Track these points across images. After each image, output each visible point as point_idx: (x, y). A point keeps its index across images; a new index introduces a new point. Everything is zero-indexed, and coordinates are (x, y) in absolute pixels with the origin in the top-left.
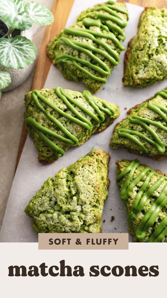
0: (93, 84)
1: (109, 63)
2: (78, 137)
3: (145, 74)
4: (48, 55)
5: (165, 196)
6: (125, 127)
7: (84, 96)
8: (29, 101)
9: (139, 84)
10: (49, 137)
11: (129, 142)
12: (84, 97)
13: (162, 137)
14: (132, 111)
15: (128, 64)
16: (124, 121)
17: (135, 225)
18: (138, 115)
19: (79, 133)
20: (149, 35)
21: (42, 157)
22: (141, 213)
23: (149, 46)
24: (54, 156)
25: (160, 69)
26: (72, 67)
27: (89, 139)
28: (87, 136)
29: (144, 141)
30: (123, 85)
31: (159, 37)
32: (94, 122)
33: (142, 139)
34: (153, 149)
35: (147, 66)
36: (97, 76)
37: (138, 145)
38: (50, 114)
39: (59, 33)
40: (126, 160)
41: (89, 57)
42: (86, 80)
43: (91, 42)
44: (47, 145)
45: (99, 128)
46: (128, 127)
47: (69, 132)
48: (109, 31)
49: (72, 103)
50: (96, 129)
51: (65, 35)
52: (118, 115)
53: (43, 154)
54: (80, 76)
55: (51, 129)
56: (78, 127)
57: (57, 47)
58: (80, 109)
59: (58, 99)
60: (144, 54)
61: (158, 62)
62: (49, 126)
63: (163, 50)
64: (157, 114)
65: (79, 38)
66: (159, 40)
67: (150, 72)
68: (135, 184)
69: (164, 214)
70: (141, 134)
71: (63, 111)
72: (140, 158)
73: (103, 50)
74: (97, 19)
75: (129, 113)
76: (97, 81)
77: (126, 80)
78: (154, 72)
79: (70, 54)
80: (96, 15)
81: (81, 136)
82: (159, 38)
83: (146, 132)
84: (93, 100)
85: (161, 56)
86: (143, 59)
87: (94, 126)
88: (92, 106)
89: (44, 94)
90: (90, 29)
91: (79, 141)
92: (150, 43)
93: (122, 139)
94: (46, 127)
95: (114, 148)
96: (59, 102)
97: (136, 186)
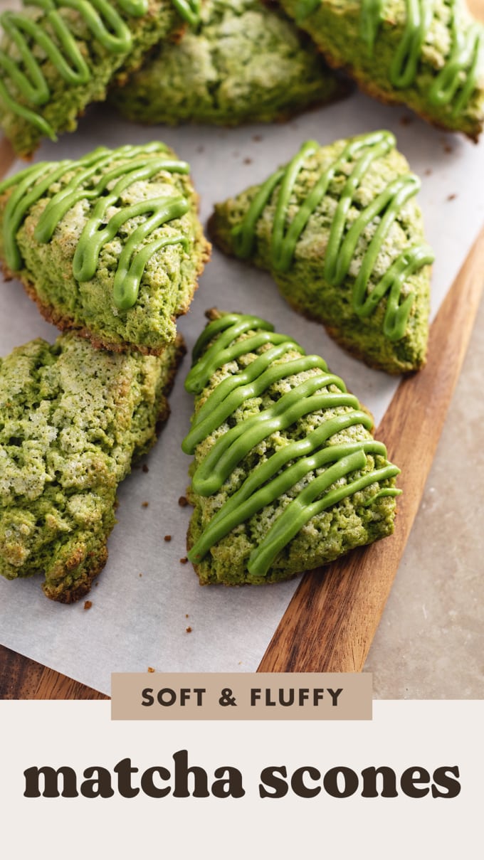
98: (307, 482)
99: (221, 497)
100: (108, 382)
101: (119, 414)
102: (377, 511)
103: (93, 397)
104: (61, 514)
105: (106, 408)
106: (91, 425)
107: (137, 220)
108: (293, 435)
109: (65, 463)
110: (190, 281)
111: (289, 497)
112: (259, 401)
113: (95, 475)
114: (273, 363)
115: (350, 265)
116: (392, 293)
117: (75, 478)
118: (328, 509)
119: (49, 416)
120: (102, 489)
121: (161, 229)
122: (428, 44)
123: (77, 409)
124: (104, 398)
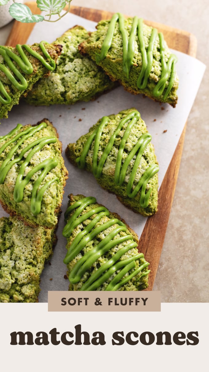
98: (113, 277)
99: (80, 284)
100: (32, 239)
101: (38, 252)
102: (141, 282)
103: (27, 247)
104: (19, 294)
105: (32, 250)
106: (27, 258)
107: (38, 173)
108: (107, 256)
109: (19, 275)
110: (61, 192)
111: (107, 283)
112: (92, 242)
113: (31, 278)
114: (97, 224)
115: (125, 178)
116: (142, 189)
117: (23, 280)
118: (123, 286)
119: (10, 257)
120: (34, 282)
121: (47, 176)
122: (152, 72)
123: (21, 252)
124: (31, 246)
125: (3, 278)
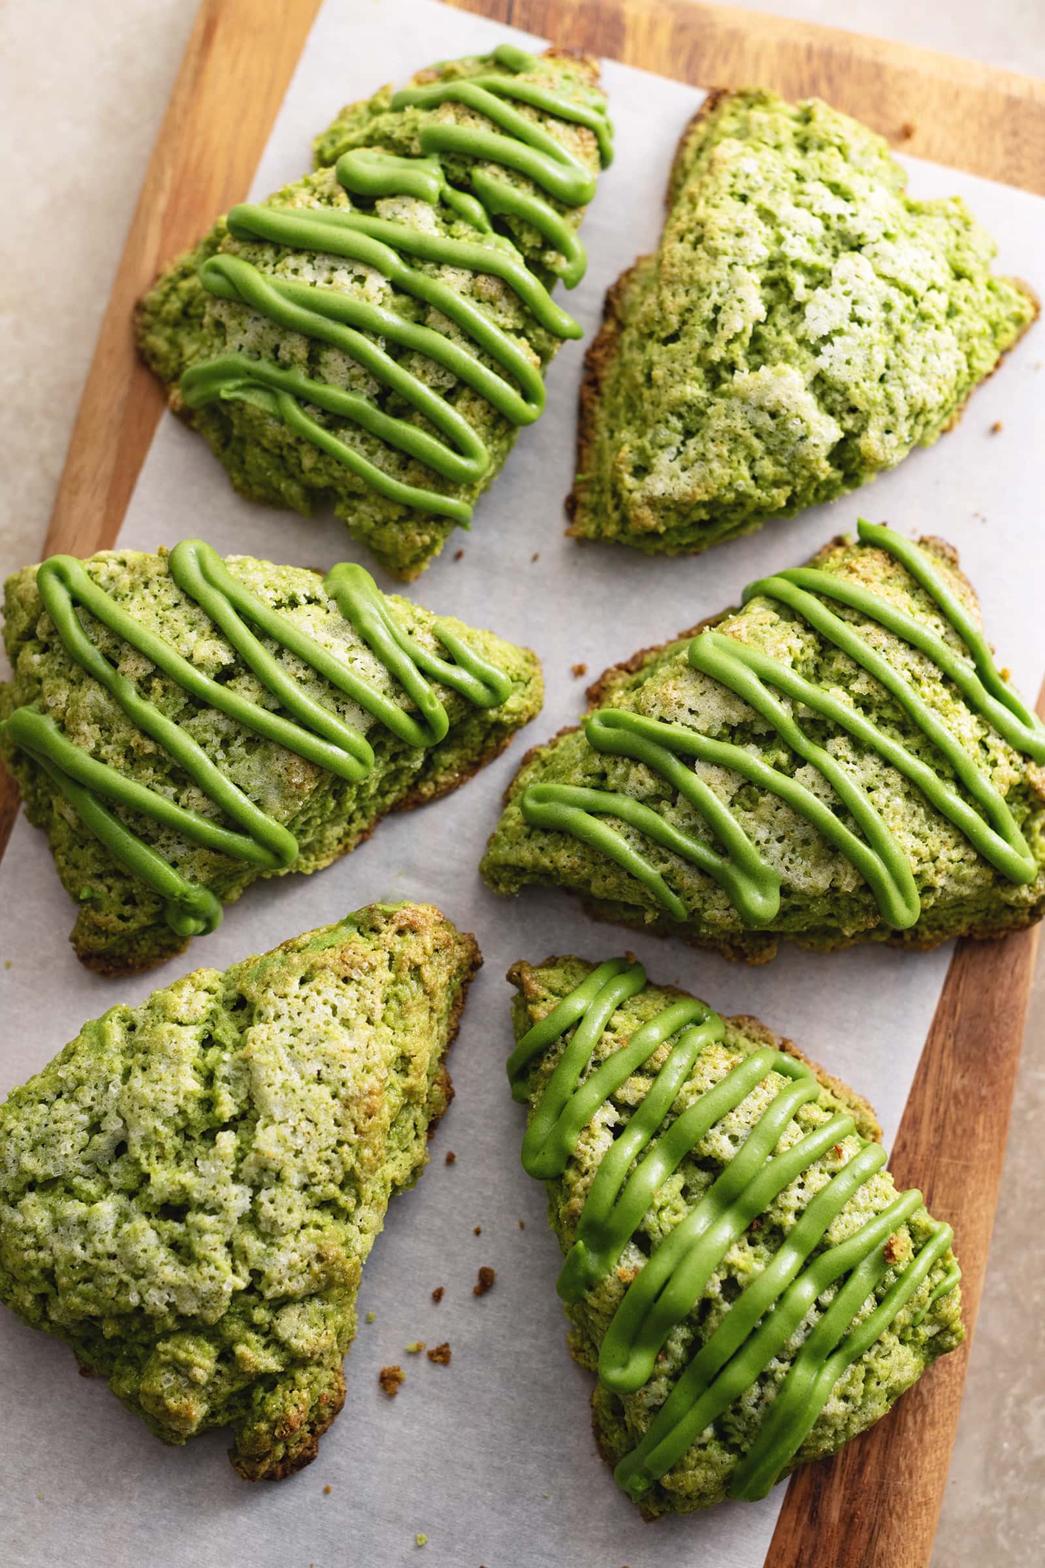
0: (395, 529)
1: (483, 408)
2: (299, 826)
3: (684, 476)
4: (144, 359)
5: (770, 1158)
6: (562, 772)
7: (334, 598)
8: (23, 620)
9: (653, 535)
10: (131, 820)
11: (583, 859)
12: (333, 603)
13: (762, 834)
14: (612, 683)
15: (601, 415)
16: (562, 743)
17: (597, 1311)
18: (638, 709)
19: (301, 803)
20: (714, 253)
21: (96, 934)
22: (633, 1247)
23: (712, 316)
24: (163, 931)
25: (769, 452)
26: (272, 429)
27: (362, 842)
28: (351, 821)
29: (665, 853)
30: (567, 534)
31: (771, 264)
32: (389, 744)
33: (651, 841)
34: (713, 897)
35: (698, 431)
36: (416, 484)
37: (633, 876)
38: (139, 693)
39: (208, 233)
40: (567, 960)
41: (365, 376)
42: (355, 503)
43: (380, 289)
44: (119, 866)
45: (419, 778)
46: (577, 775)
47: (240, 795)
48: (488, 227)
49: (263, 633)
50: (406, 780)
51: (236, 246)
52: (529, 703)
53: (100, 918)
54: (321, 481)
55: (139, 778)
56: (293, 768)
57: (192, 311)
58: (308, 665)
59: (185, 606)
60: (681, 365)
61: (761, 408)
62: (133, 760)
63: (788, 339)
64: (739, 705)
65: (316, 262)
66: (770, 284)
67: (715, 465)
68: (606, 1092)
69: (755, 1256)
70: (645, 813)
71: (213, 675)
72: (652, 952)
73: (447, 336)
74: (422, 156)
75: (596, 696)
76: (412, 512)
77: (584, 506)
78: (735, 464)
79: (263, 353)
80: (415, 129)
81: (314, 817)
82: (773, 273)
83: (674, 805)
84: (382, 616)
85: (779, 375)
86: (676, 393)
87: (387, 764)
88: (374, 654)
89: (112, 579)
90: (377, 215)
91: (305, 849)
92: (720, 301)
93: (544, 841)
94: (117, 768)
95: (502, 888)
96: (192, 624)
97: (608, 1103)
100: (343, 1092)
101: (366, 1152)
103: (316, 1125)
104: (264, 1341)
105: (340, 1143)
106: (314, 1180)
109: (269, 1255)
113: (323, 1272)
117: (286, 1281)
119: (234, 1167)
120: (335, 1292)
123: (287, 1151)
124: (337, 1124)
125: (194, 1266)
